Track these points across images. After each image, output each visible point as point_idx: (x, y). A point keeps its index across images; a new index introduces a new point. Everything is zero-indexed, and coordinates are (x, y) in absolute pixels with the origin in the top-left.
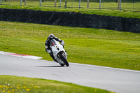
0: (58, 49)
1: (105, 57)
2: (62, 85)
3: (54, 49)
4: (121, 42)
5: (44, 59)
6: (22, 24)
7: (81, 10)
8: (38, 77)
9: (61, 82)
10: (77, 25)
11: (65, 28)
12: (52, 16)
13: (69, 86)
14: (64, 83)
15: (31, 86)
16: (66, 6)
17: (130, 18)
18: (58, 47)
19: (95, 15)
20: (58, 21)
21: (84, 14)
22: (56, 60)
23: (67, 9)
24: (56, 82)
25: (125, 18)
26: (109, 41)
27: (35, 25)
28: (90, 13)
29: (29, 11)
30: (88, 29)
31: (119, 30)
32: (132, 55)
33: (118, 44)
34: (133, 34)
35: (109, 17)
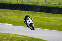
0: (30, 22)
1: (40, 24)
2: (20, 36)
3: (28, 22)
4: (46, 17)
5: (13, 25)
6: (3, 10)
7: (29, 3)
8: (10, 33)
9: (20, 35)
10: (27, 10)
11: (22, 11)
12: (16, 6)
13: (24, 37)
14: (21, 35)
15: (7, 37)
16: (22, 2)
17: (51, 7)
18: (30, 21)
19: (35, 6)
20: (19, 8)
21: (30, 5)
22: (28, 27)
23: (23, 3)
24: (18, 35)
25: (48, 7)
26: (41, 17)
27: (9, 10)
28: (33, 5)
29: (6, 4)
30: (32, 12)
31: (46, 12)
32: (52, 23)
33: (46, 19)
34: (52, 14)
35: (41, 6)
